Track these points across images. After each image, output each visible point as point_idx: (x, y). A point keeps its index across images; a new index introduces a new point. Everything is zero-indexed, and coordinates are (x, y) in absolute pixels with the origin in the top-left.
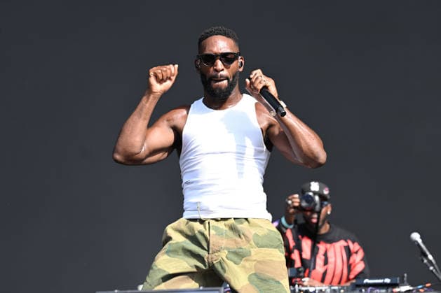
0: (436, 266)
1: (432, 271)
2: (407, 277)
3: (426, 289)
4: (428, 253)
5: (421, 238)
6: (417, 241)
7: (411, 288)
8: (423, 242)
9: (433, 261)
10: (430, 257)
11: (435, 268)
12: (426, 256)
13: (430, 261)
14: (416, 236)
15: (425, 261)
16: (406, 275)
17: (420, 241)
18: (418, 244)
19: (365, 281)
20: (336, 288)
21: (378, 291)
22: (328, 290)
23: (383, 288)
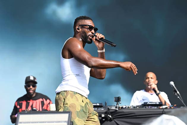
0: (180, 96)
1: (179, 98)
3: (174, 107)
4: (177, 90)
5: (174, 84)
6: (172, 85)
8: (175, 86)
9: (179, 94)
10: (178, 92)
11: (180, 97)
12: (176, 92)
13: (178, 94)
14: (172, 83)
15: (176, 94)
17: (174, 85)
18: (173, 87)
19: (148, 103)
20: (135, 106)
21: (153, 107)
22: (132, 107)
23: (156, 107)
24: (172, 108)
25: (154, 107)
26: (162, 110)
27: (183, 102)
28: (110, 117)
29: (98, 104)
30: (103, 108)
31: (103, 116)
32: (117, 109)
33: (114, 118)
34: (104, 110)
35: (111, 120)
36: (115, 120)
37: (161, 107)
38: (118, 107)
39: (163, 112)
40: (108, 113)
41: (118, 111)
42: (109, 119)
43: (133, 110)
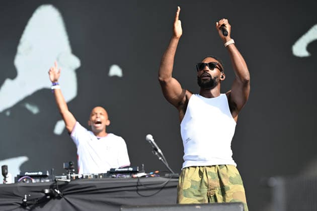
0: (163, 157)
1: (161, 160)
3: (155, 175)
4: (158, 148)
5: (153, 138)
6: (150, 141)
7: (145, 174)
8: (155, 141)
9: (162, 154)
10: (160, 151)
11: (162, 158)
12: (156, 150)
13: (159, 154)
14: (150, 137)
15: (156, 154)
16: (143, 165)
17: (153, 140)
18: (152, 142)
19: (116, 170)
20: (97, 174)
22: (92, 176)
24: (152, 176)
25: (126, 175)
26: (136, 181)
27: (167, 165)
28: (59, 192)
29: (40, 173)
30: (49, 179)
31: (47, 191)
32: (69, 180)
33: (64, 195)
34: (50, 181)
35: (59, 197)
36: (66, 197)
37: (135, 176)
38: (69, 178)
39: (137, 183)
40: (54, 187)
41: (70, 183)
42: (57, 195)
43: (93, 180)
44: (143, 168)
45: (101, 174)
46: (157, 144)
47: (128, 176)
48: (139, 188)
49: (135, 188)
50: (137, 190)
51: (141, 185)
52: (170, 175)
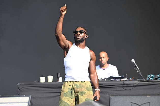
0: (139, 70)
1: (138, 72)
2: (127, 75)
3: (132, 79)
4: (137, 66)
5: (135, 61)
6: (133, 62)
7: (127, 79)
8: (135, 62)
9: (138, 69)
10: (138, 67)
11: (139, 71)
12: (136, 67)
13: (137, 69)
14: (133, 60)
15: (136, 69)
16: (126, 75)
17: (134, 62)
18: (134, 63)
19: (113, 77)
20: (104, 79)
21: (117, 80)
22: (101, 79)
23: (119, 79)
24: (131, 80)
26: (123, 82)
27: (141, 75)
37: (122, 80)
39: (123, 83)
43: (102, 82)
44: (126, 76)
45: (106, 79)
46: (136, 64)
47: (119, 80)
48: (124, 86)
49: (122, 86)
50: (123, 87)
51: (125, 85)
52: (140, 80)
